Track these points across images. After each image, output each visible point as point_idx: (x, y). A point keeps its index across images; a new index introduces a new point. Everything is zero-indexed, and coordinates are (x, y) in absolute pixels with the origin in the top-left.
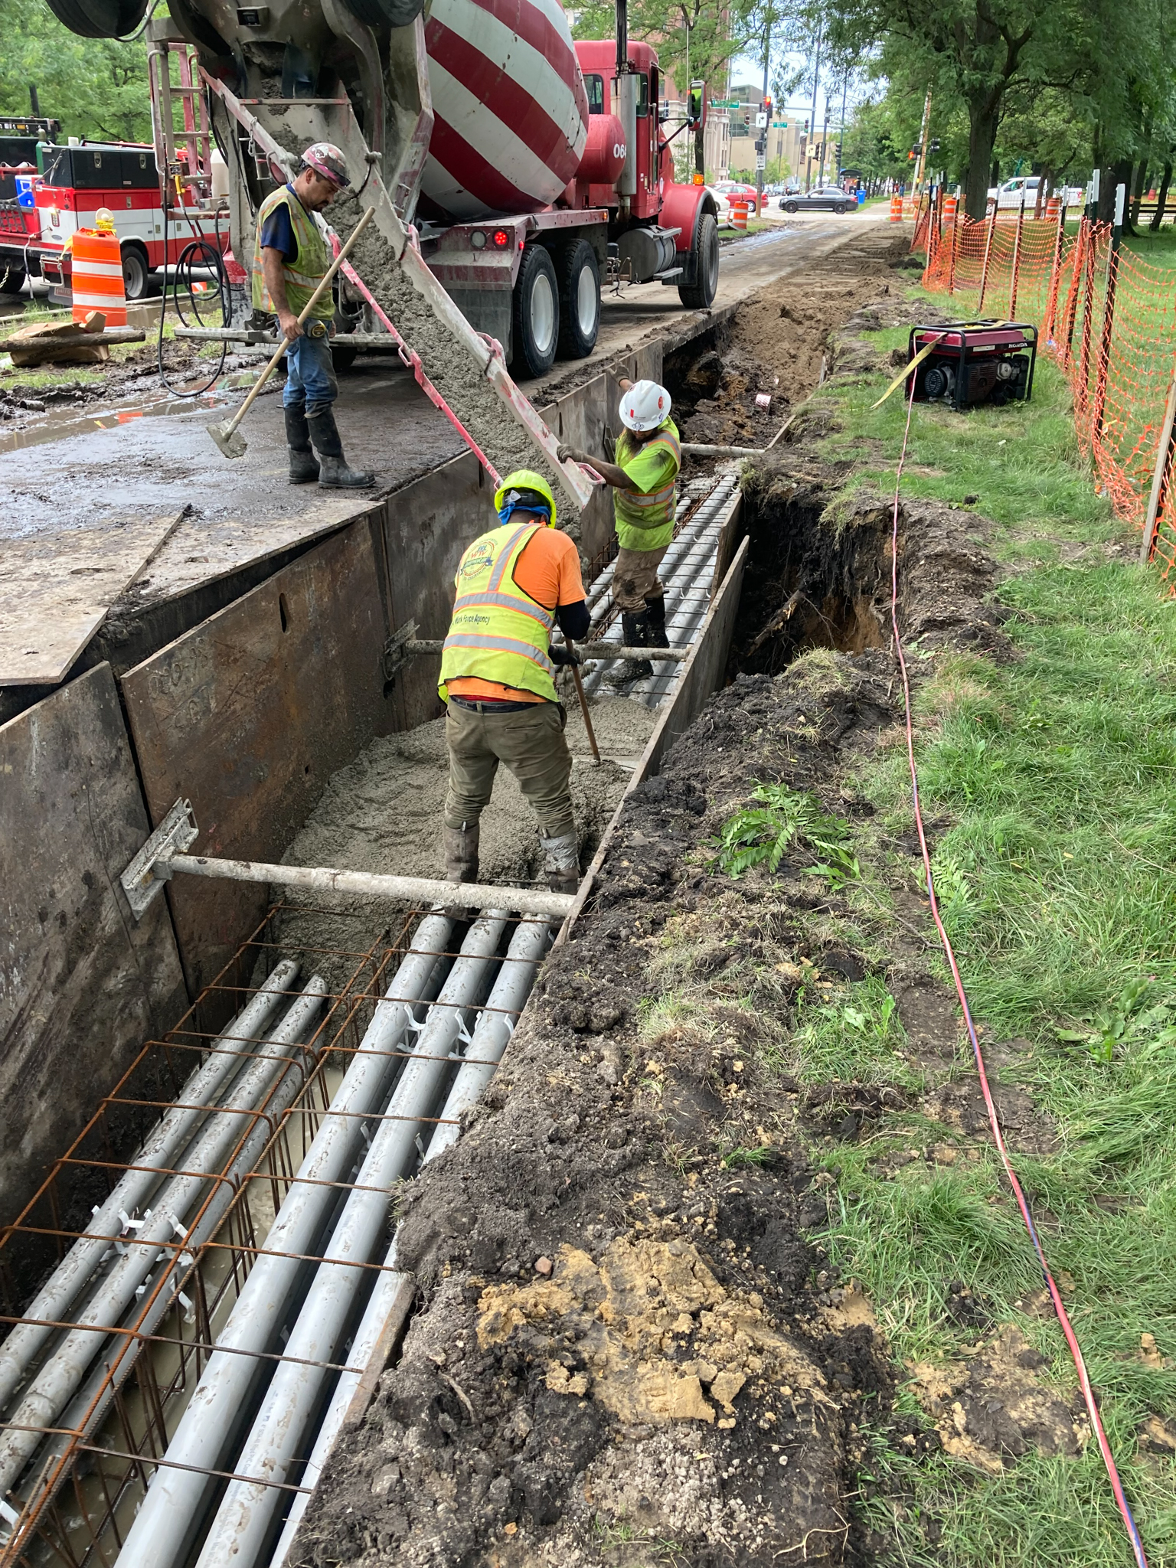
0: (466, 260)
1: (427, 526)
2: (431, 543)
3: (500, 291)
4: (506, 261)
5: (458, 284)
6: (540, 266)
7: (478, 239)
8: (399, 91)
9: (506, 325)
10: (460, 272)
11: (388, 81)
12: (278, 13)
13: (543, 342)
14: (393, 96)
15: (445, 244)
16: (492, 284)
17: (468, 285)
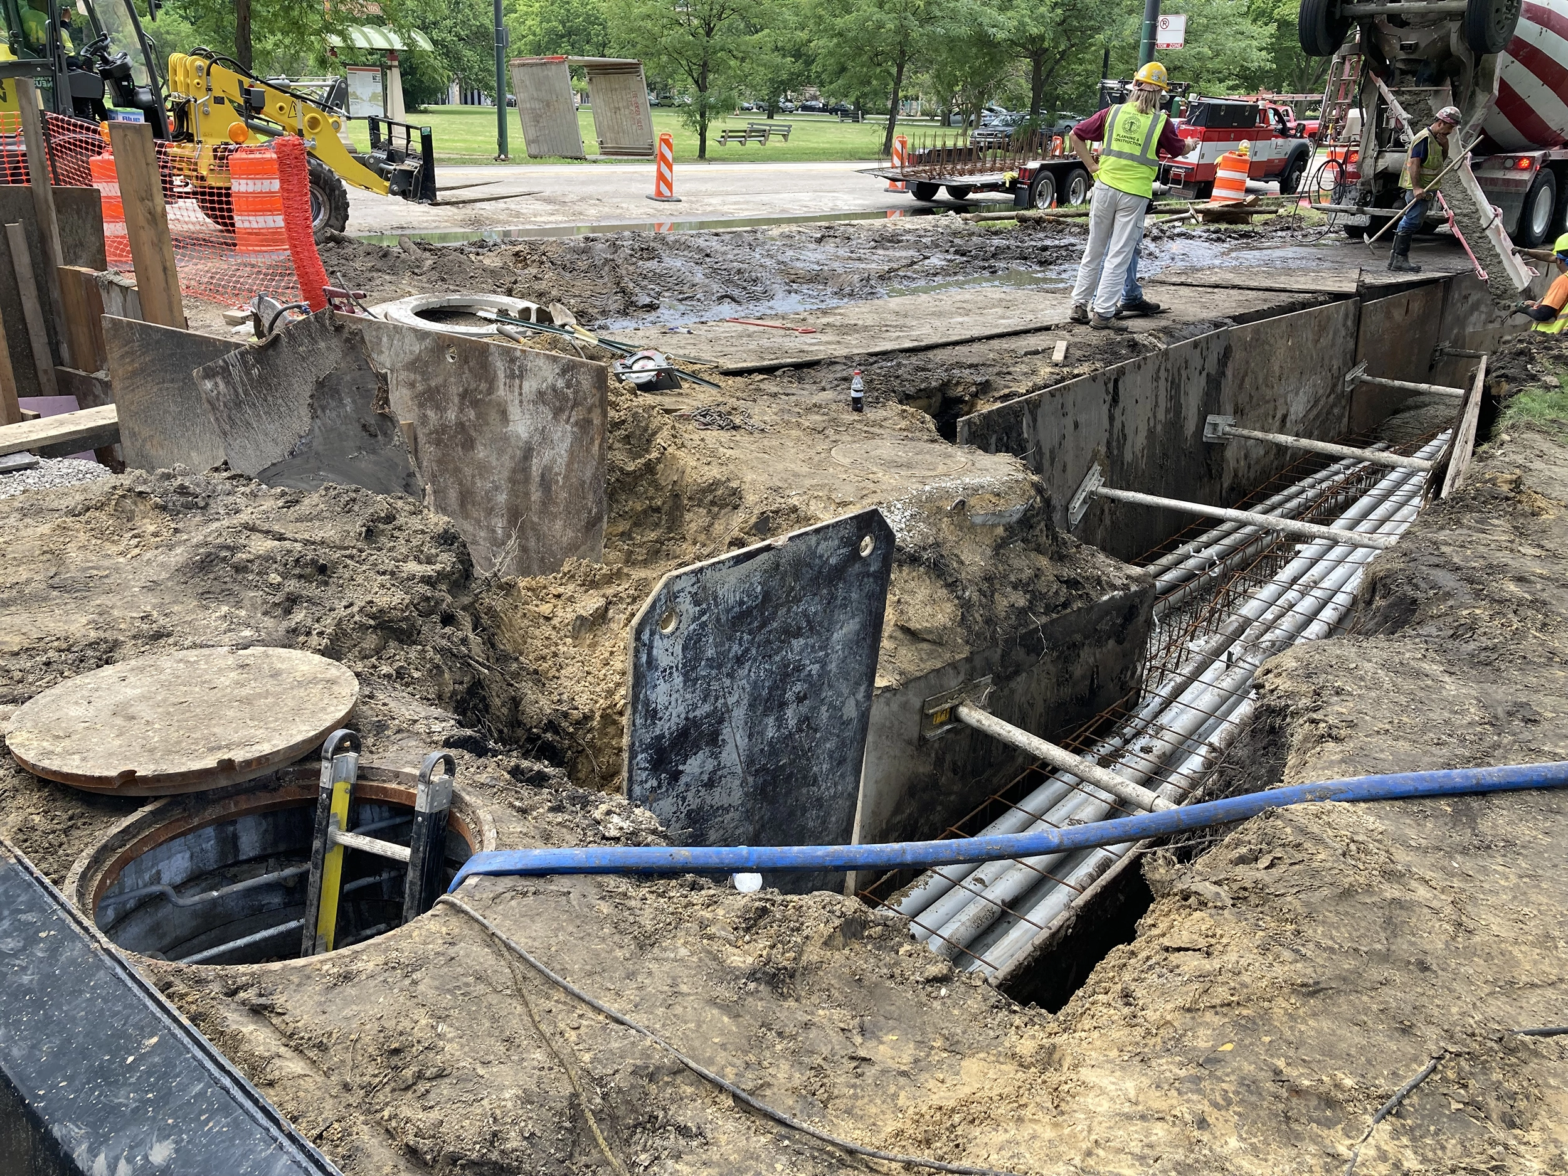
0: (1499, 175)
1: (1466, 297)
2: (1466, 307)
3: (1518, 194)
4: (1526, 176)
5: (1490, 188)
6: (1546, 182)
7: (1509, 163)
8: (1481, 81)
9: (1517, 214)
10: (1494, 181)
11: (1476, 77)
12: (1422, 45)
13: (1538, 227)
14: (1477, 84)
15: (1485, 165)
16: (1513, 189)
17: (1496, 189)
